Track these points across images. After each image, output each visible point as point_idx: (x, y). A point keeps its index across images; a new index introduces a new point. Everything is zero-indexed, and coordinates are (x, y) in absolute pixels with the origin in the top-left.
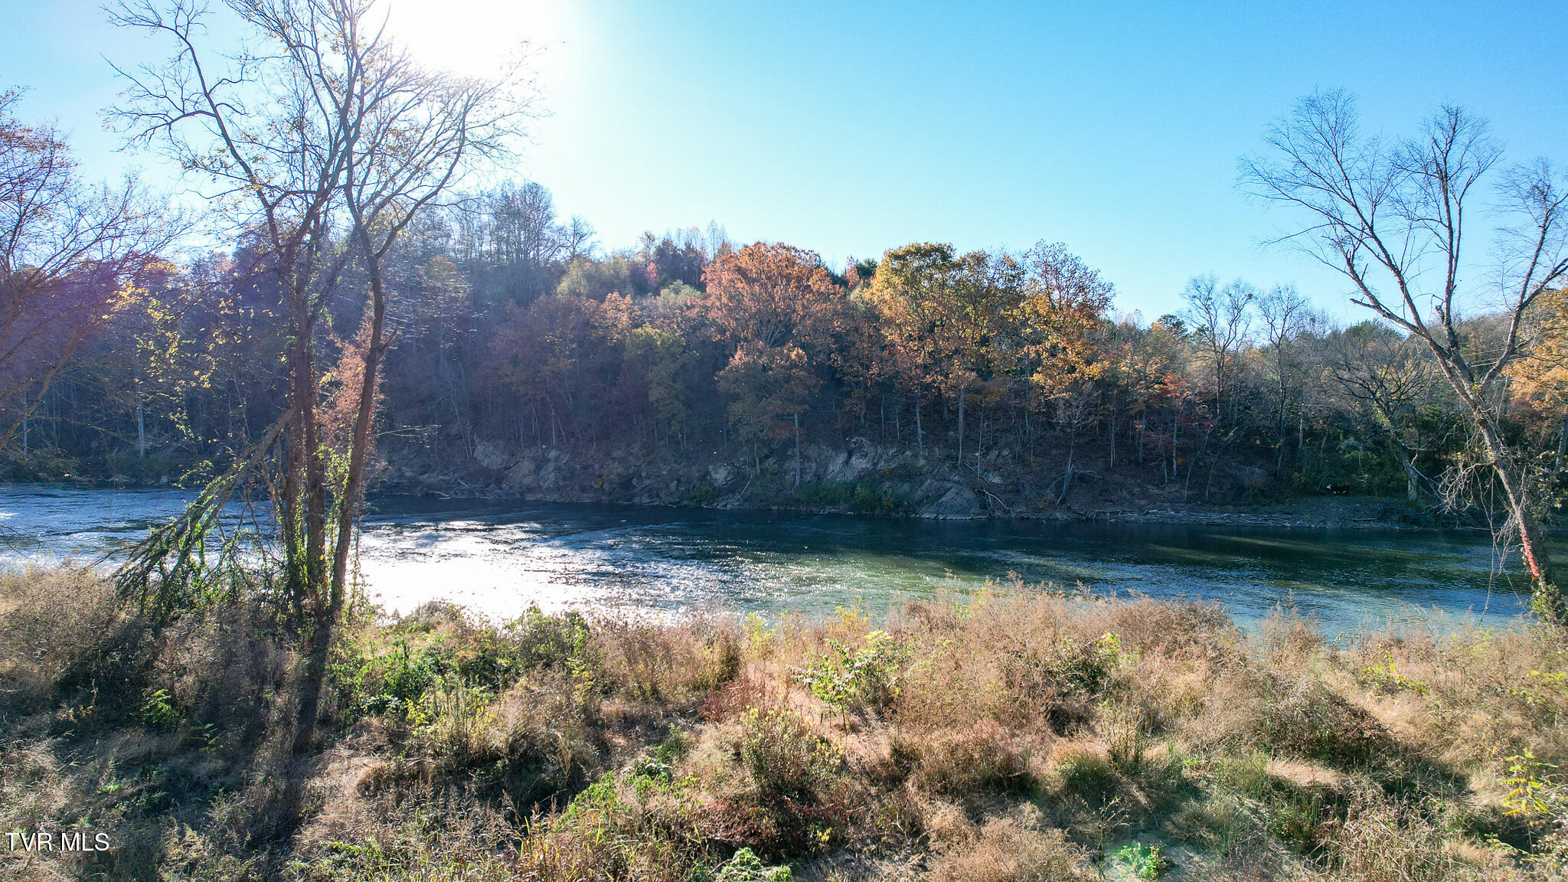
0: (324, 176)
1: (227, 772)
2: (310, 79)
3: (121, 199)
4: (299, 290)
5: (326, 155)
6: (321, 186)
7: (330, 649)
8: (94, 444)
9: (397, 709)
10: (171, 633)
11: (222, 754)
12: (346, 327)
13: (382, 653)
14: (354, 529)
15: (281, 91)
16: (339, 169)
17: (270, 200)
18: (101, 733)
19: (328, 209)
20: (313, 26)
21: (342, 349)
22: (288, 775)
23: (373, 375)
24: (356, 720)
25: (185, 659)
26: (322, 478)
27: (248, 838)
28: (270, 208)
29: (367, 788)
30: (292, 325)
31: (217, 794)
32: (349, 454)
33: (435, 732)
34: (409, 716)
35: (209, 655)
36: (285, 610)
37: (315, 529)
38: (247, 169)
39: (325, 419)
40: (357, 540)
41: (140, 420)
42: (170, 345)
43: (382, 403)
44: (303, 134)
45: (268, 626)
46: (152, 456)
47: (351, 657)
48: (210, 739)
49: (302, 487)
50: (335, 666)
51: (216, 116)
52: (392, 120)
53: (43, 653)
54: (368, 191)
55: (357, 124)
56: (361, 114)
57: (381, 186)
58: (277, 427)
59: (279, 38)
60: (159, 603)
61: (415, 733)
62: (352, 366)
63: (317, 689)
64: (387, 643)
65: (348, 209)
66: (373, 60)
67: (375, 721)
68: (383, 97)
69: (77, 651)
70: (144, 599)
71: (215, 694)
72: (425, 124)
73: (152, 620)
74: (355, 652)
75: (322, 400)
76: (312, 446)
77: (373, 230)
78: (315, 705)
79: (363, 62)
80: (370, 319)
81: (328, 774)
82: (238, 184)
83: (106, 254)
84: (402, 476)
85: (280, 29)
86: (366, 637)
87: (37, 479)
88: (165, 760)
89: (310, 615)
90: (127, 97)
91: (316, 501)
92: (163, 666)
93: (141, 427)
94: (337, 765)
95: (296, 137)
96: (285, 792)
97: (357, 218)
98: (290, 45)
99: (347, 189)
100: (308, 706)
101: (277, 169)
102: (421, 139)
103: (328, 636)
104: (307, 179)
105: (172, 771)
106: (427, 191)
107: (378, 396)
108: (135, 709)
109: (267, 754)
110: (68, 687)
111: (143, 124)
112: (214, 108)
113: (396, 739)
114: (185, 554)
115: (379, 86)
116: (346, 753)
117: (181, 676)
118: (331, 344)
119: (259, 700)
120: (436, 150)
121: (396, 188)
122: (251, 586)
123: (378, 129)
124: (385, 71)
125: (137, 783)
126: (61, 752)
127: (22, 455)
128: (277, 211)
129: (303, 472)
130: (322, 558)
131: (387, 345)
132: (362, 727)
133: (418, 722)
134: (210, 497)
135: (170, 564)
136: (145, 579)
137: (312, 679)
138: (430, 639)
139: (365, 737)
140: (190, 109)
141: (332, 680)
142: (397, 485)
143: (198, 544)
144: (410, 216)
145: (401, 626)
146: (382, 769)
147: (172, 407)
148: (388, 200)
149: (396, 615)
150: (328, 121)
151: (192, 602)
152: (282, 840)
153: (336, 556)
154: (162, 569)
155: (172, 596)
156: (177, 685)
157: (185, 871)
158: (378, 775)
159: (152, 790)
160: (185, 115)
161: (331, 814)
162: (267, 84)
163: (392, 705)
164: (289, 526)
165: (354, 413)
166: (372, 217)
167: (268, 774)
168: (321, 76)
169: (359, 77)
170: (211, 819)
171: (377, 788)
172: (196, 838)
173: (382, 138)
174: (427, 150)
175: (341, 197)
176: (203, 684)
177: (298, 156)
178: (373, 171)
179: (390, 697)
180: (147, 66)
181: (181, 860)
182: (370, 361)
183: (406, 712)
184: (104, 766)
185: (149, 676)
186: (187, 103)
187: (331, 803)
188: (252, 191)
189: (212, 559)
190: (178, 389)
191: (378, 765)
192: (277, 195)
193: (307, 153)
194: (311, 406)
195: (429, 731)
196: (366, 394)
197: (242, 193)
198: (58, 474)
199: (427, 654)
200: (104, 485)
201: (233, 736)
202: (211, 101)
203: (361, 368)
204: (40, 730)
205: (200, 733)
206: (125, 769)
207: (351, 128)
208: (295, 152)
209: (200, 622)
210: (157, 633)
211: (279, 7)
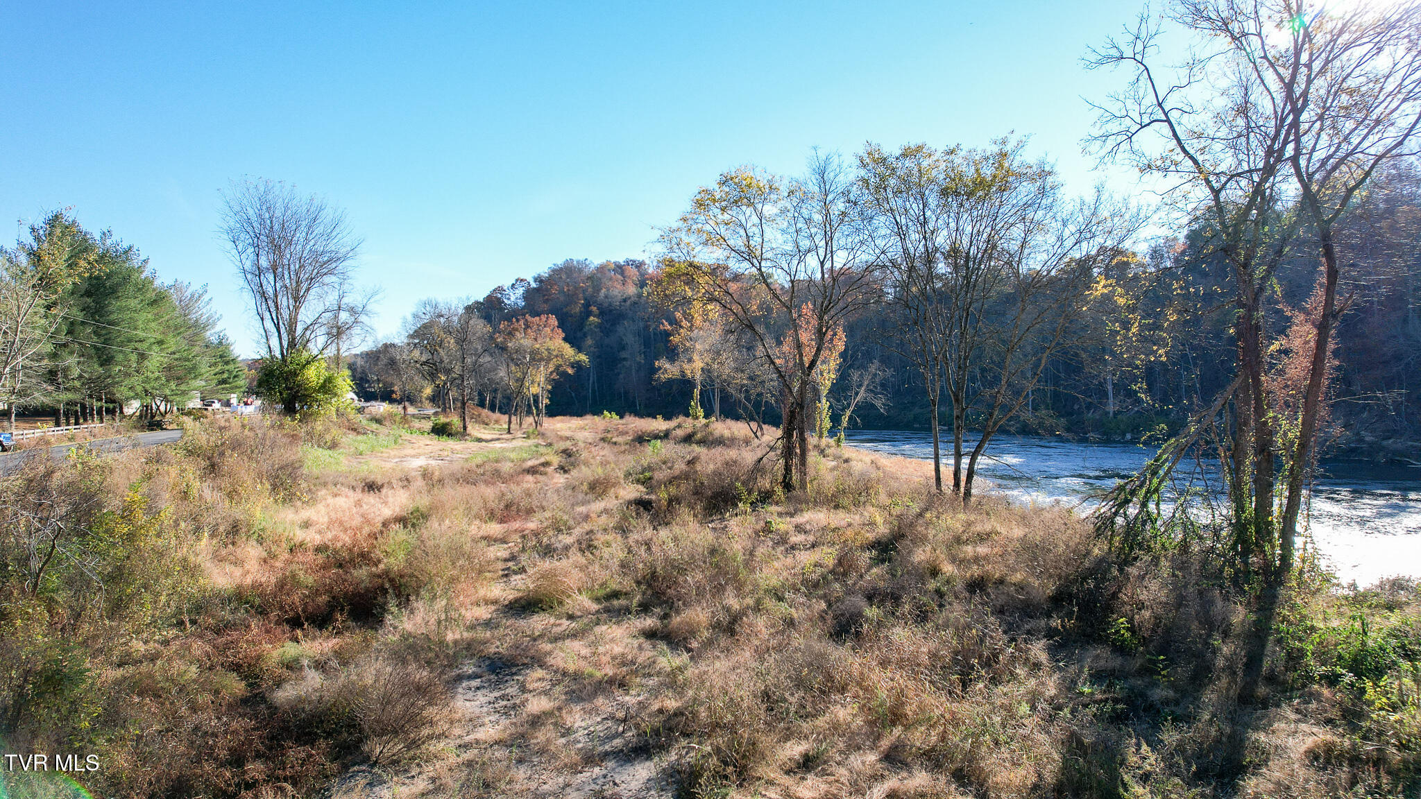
0: (1269, 152)
1: (1177, 703)
2: (1254, 63)
3: (1092, 207)
4: (1245, 265)
5: (1272, 132)
6: (1267, 162)
7: (1277, 610)
8: (1076, 407)
9: (1352, 685)
10: (1133, 571)
11: (1173, 686)
12: (1296, 294)
13: (1335, 623)
14: (1304, 492)
15: (1224, 83)
16: (1286, 142)
17: (1216, 185)
18: (1079, 644)
19: (1273, 185)
20: (1256, 12)
21: (1291, 317)
22: (1232, 721)
23: (1326, 342)
24: (1304, 686)
25: (1144, 596)
26: (1271, 443)
27: (1194, 768)
28: (1216, 193)
29: (1316, 758)
30: (1239, 299)
31: (1166, 720)
32: (1300, 420)
33: (1400, 722)
34: (1367, 696)
35: (1163, 596)
36: (1233, 565)
37: (1264, 492)
38: (1195, 162)
39: (1274, 386)
40: (1308, 504)
41: (1110, 388)
42: (1132, 325)
43: (1338, 369)
44: (1247, 118)
45: (1216, 578)
46: (1119, 417)
47: (1300, 621)
48: (1163, 670)
49: (1250, 452)
50: (1283, 627)
51: (1168, 121)
52: (1344, 80)
53: (1041, 572)
54: (1319, 155)
55: (1305, 94)
56: (1309, 82)
57: (1333, 149)
58: (1225, 395)
59: (1223, 35)
60: (1123, 544)
61: (1374, 716)
62: (1302, 335)
63: (1263, 646)
64: (1341, 614)
65: (1296, 179)
66: (1321, 24)
67: (1326, 692)
68: (1333, 59)
69: (1063, 574)
70: (1111, 539)
71: (1168, 630)
72: (1386, 72)
73: (1117, 558)
74: (1304, 617)
75: (1271, 368)
76: (1260, 412)
77: (1325, 195)
78: (1261, 661)
79: (1310, 30)
80: (1321, 285)
81: (1273, 732)
82: (1187, 177)
83: (1084, 253)
84: (1361, 440)
85: (1225, 26)
86: (1318, 604)
87: (1038, 434)
88: (1126, 678)
89: (1257, 573)
90: (1098, 125)
91: (1264, 465)
92: (1126, 599)
93: (1111, 395)
94: (1283, 725)
95: (1241, 122)
96: (1229, 737)
97: (1306, 187)
98: (1234, 38)
99: (1295, 160)
100: (1253, 661)
101: (1222, 156)
102: (1382, 89)
103: (1275, 597)
104: (1252, 158)
105: (1132, 689)
106: (1389, 142)
107: (1330, 363)
108: (1104, 630)
109: (1214, 697)
110: (1058, 600)
111: (1111, 142)
112: (1166, 115)
113: (1352, 716)
114: (1144, 505)
115: (1328, 48)
116: (1293, 716)
117: (1140, 609)
118: (1279, 312)
119: (1206, 644)
120: (1401, 97)
121: (1351, 148)
122: (1201, 538)
123: (1329, 92)
124: (1335, 32)
125: (1105, 692)
126: (1053, 651)
127: (1028, 416)
128: (1223, 194)
129: (1251, 438)
130: (1270, 519)
131: (1341, 310)
132: (1311, 694)
133: (1377, 704)
134: (1165, 457)
135: (1132, 511)
136: (1113, 523)
137: (1258, 636)
138: (1395, 619)
139: (1313, 705)
140: (1146, 121)
141: (1279, 641)
142: (1353, 450)
143: (1155, 496)
144: (1368, 174)
145: (1359, 599)
146: (1333, 743)
147: (1134, 379)
148: (1342, 161)
149: (1353, 586)
150: (1273, 99)
151: (1149, 546)
152: (1226, 780)
153: (1284, 518)
154: (1125, 514)
155: (1134, 538)
156: (1137, 617)
157: (1141, 779)
158: (1329, 748)
159: (1116, 701)
160: (1142, 127)
161: (1275, 771)
162: (1212, 81)
163: (1347, 680)
164: (1237, 486)
165: (1305, 379)
166: (1322, 184)
167: (1214, 715)
168: (1265, 57)
169: (1306, 46)
170: (1162, 741)
171: (1328, 762)
172: (1150, 754)
173: (1333, 101)
174: (1389, 99)
175: (1288, 169)
176: (1157, 618)
177: (1243, 139)
178: (1324, 136)
179: (1344, 672)
180: (1113, 94)
181: (1138, 768)
182: (1322, 328)
183: (1363, 691)
184: (1081, 671)
185: (1116, 604)
186: (1144, 116)
187: (1276, 762)
188: (1200, 182)
189: (1167, 509)
190: (1138, 362)
191: (1329, 737)
192: (1223, 179)
193: (1252, 135)
194: (1259, 374)
195: (1392, 718)
196: (1318, 359)
197: (1190, 184)
198: (1052, 433)
199: (1389, 635)
200: (1083, 441)
201: (1182, 672)
202: (1163, 109)
203: (1312, 334)
204: (1040, 631)
205: (1155, 662)
206: (1097, 677)
207: (1298, 99)
208: (1239, 136)
209: (1156, 565)
210: (1121, 570)
211: (1222, 4)
